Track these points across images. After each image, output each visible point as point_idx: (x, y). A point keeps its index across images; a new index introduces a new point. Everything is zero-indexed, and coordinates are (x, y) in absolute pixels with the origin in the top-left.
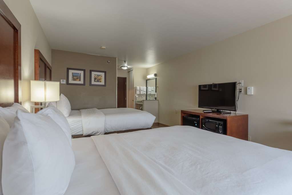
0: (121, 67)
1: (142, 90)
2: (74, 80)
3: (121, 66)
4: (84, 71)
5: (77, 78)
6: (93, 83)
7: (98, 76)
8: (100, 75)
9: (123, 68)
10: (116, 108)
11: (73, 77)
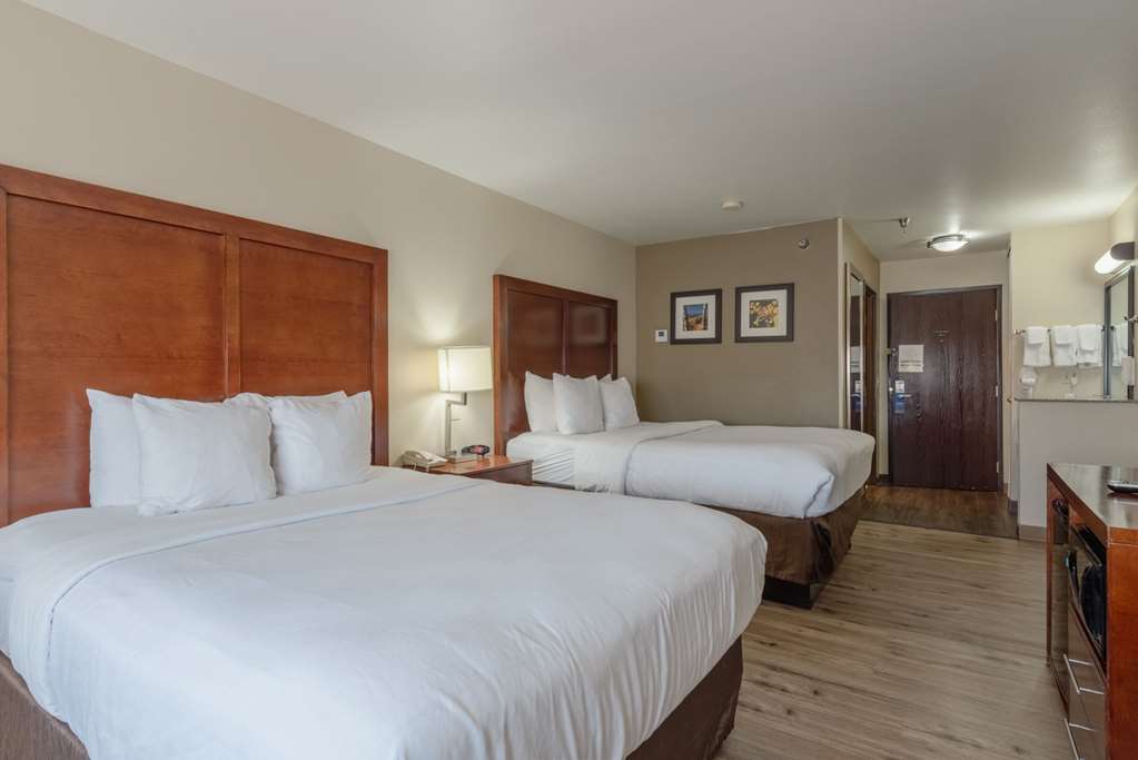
0: (929, 244)
1: (1065, 346)
2: (689, 327)
3: (931, 238)
4: (718, 293)
5: (698, 322)
6: (746, 331)
7: (764, 303)
8: (770, 302)
9: (939, 247)
10: (837, 427)
11: (687, 318)
